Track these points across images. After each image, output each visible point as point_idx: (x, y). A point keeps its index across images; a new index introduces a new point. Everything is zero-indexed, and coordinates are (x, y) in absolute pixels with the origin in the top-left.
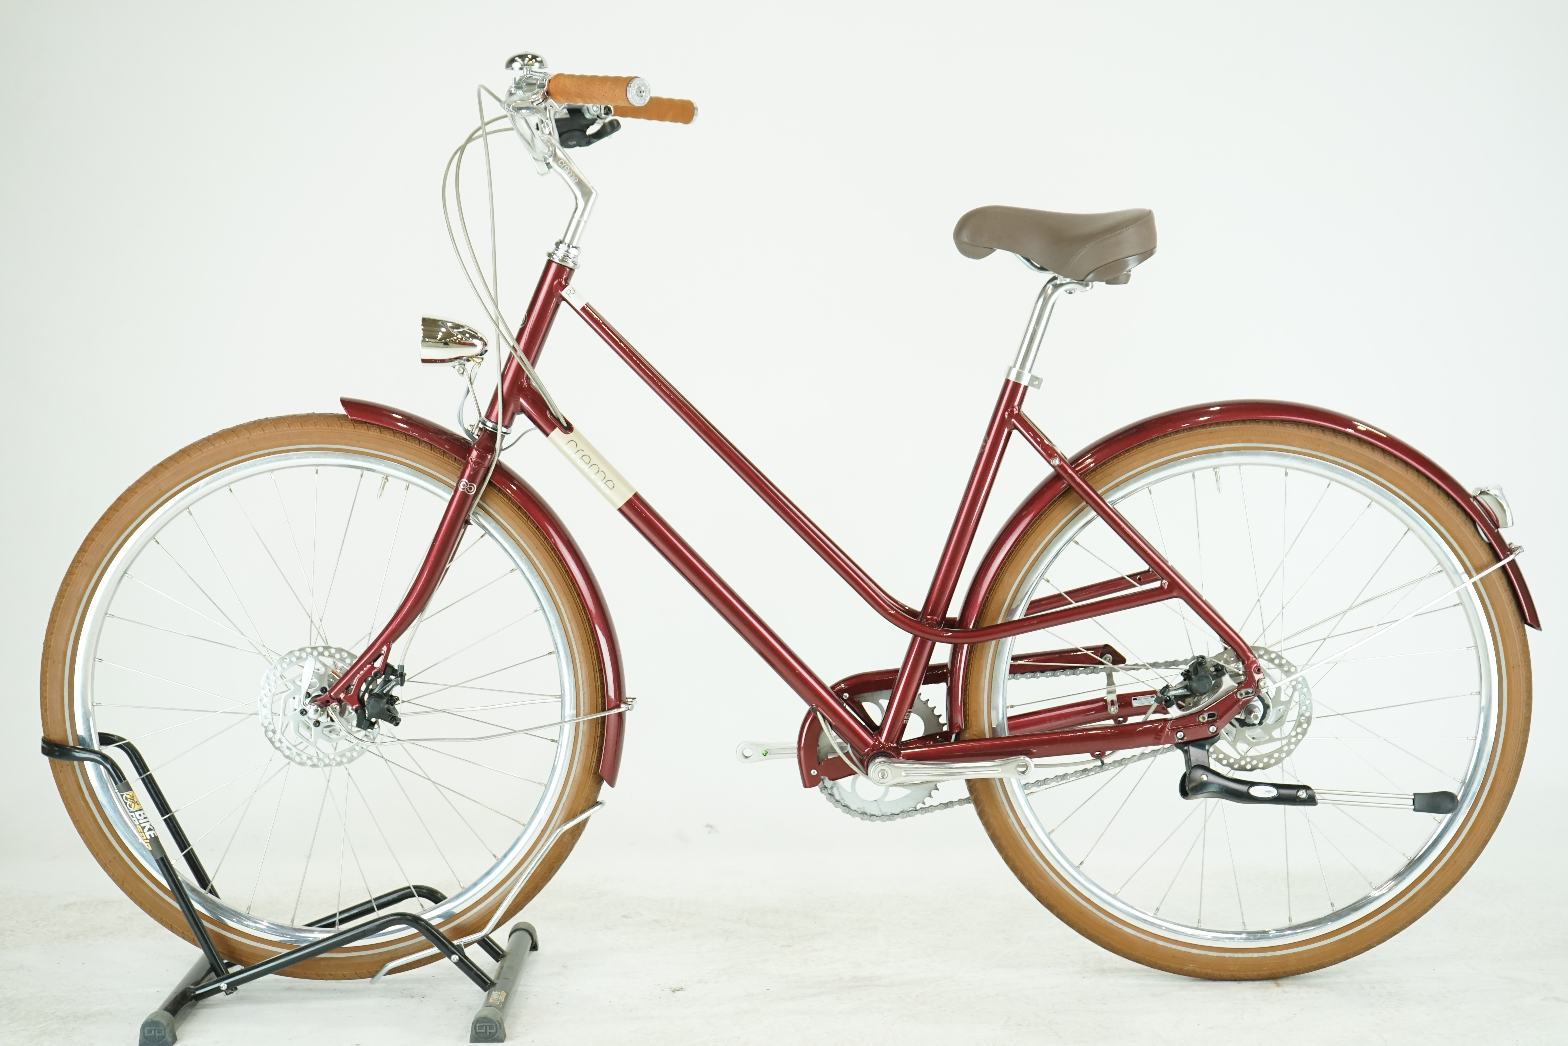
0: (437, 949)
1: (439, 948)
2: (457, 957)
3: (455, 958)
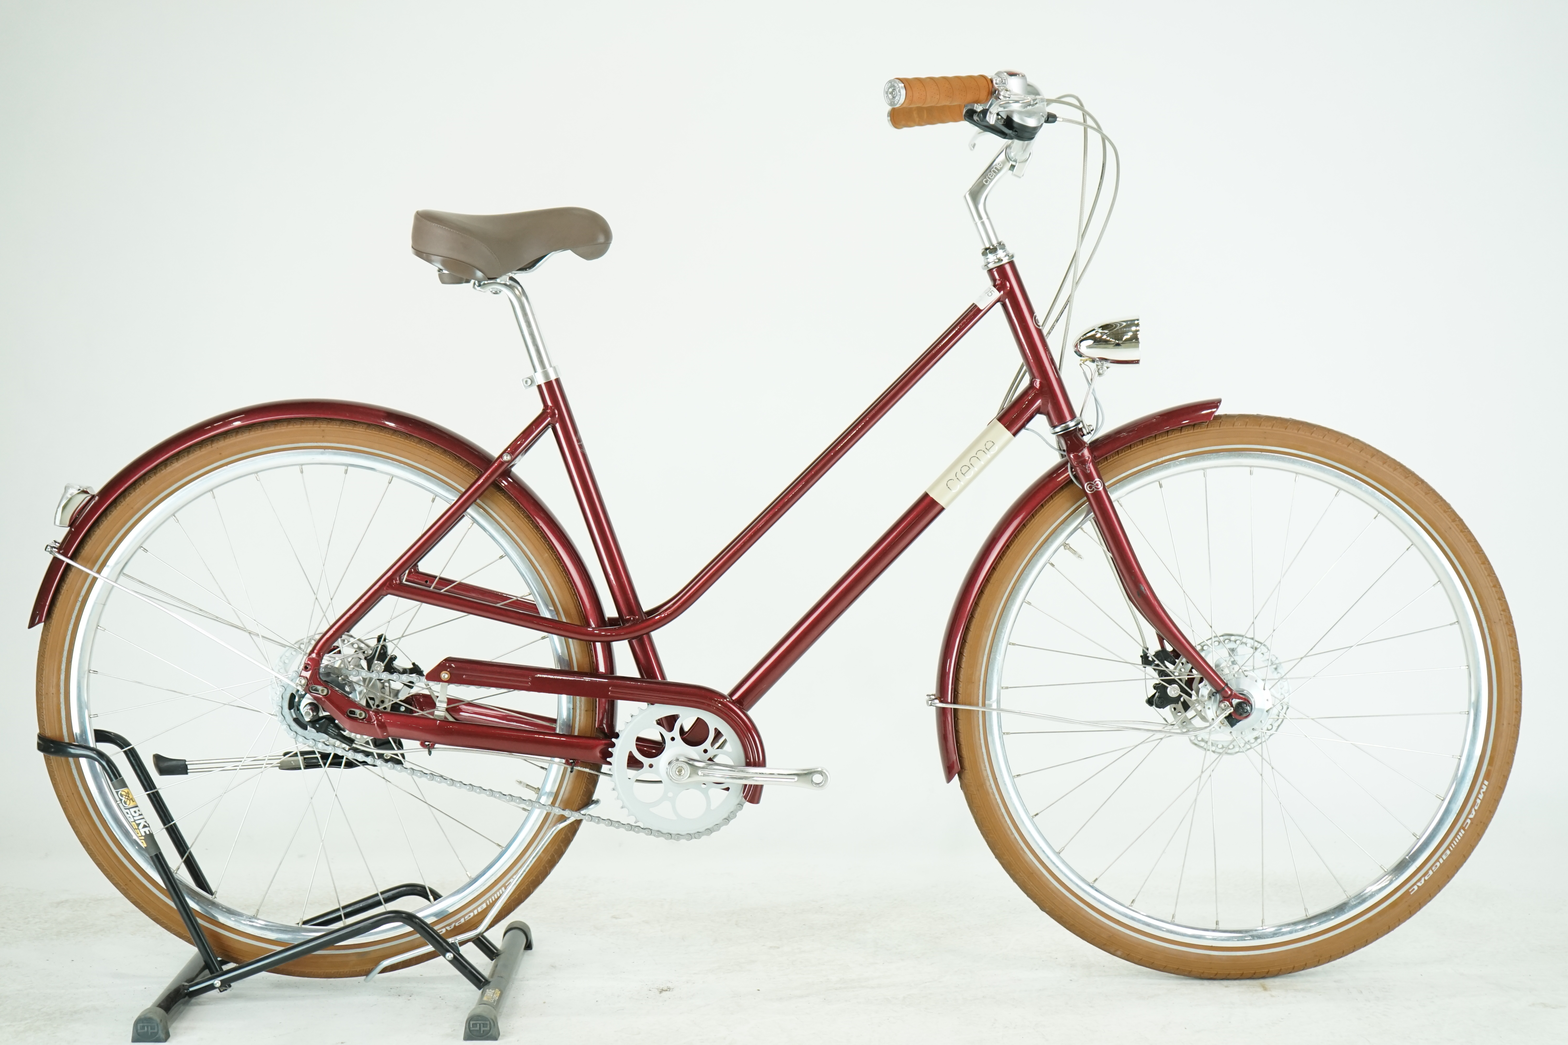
0: (431, 946)
1: (434, 946)
2: (452, 956)
3: (450, 956)
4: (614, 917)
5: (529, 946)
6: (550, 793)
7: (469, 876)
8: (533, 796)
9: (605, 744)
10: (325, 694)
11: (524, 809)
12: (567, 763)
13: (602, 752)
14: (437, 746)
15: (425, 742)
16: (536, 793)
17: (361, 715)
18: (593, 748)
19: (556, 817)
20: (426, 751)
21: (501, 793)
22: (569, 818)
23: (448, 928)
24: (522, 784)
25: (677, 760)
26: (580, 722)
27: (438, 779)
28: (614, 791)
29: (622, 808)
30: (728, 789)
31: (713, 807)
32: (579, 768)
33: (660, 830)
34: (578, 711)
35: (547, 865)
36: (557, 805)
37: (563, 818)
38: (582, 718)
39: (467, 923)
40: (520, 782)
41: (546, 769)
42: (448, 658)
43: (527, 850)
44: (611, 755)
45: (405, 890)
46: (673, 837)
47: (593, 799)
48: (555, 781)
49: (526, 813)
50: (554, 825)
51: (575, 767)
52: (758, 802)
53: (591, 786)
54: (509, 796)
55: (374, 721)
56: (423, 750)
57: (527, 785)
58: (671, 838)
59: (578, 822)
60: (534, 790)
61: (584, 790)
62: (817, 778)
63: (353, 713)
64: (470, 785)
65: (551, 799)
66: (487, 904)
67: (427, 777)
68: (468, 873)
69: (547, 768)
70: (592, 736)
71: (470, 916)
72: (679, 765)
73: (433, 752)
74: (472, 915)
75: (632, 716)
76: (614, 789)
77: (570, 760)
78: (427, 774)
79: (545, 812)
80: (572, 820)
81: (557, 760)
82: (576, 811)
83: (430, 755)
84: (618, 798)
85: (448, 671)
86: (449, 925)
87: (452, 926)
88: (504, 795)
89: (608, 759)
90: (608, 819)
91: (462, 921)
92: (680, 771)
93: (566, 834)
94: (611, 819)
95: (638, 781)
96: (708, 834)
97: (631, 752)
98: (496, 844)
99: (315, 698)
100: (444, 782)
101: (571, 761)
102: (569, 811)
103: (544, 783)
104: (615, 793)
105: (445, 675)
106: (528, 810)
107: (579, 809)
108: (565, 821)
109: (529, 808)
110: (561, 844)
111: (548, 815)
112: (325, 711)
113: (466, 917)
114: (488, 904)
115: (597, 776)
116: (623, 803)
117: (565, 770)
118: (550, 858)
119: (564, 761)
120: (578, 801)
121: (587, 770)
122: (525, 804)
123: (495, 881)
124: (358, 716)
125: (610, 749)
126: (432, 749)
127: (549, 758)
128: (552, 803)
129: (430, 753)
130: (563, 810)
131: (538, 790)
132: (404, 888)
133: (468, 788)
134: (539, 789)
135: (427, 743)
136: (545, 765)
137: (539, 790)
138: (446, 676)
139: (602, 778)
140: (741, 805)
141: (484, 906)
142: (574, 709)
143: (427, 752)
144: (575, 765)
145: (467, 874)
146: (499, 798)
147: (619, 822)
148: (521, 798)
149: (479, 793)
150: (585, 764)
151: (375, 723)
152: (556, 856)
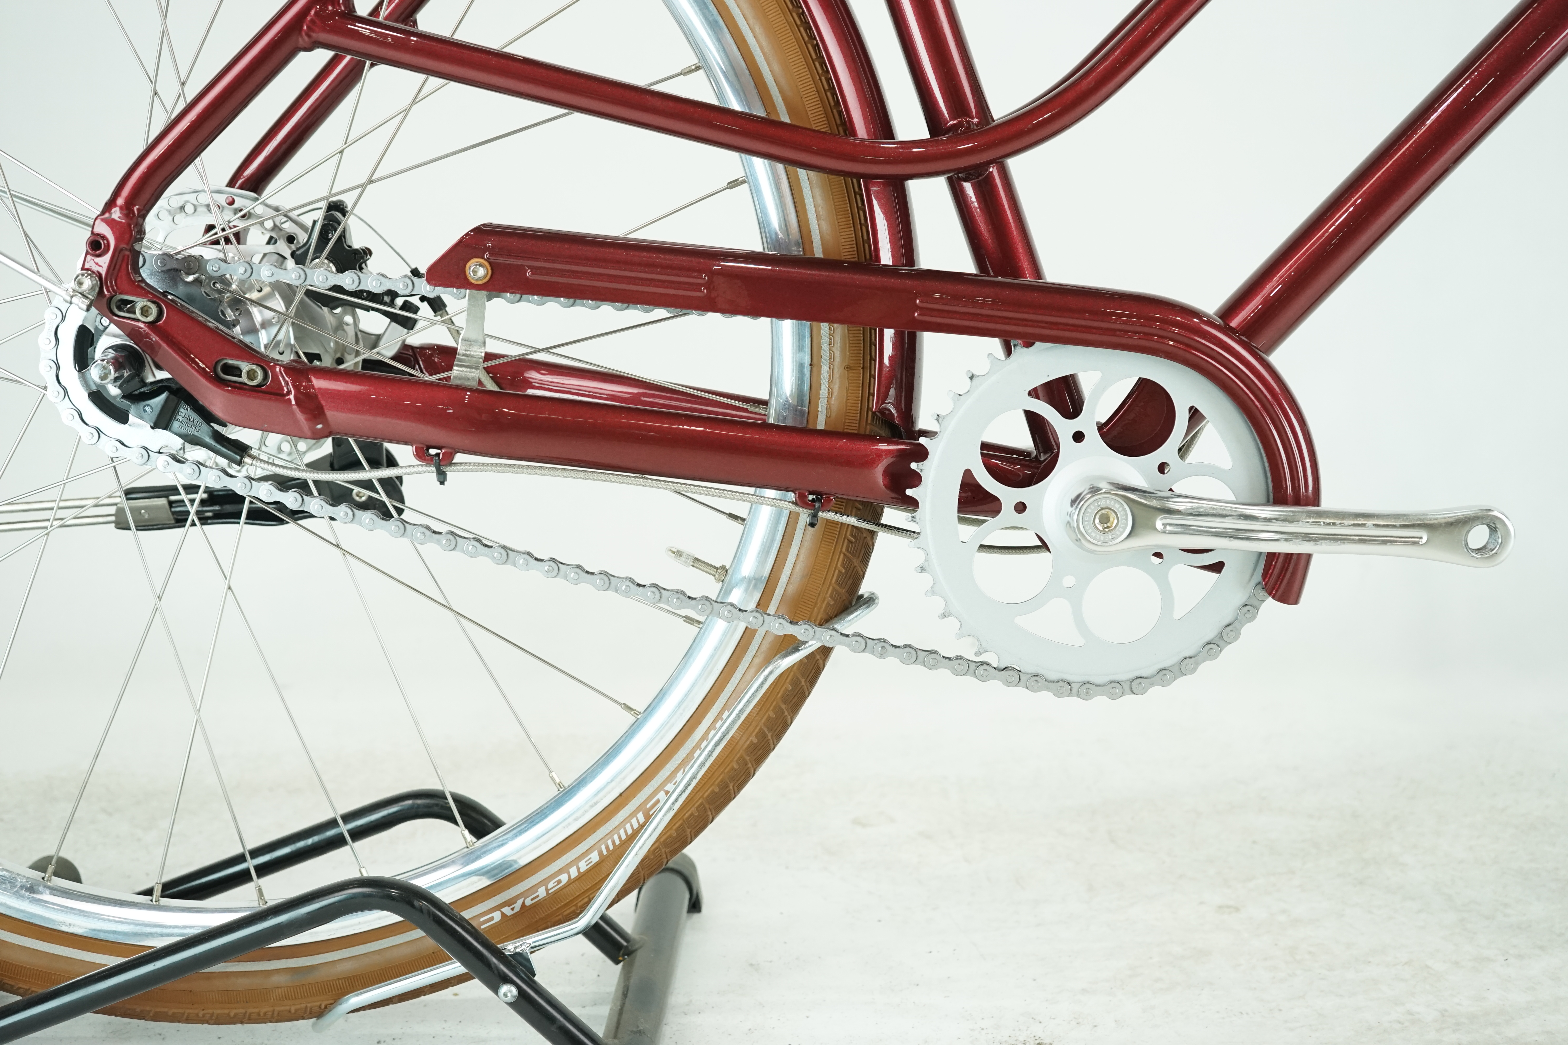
0: (458, 964)
1: (464, 963)
2: (514, 990)
3: (508, 991)
4: (857, 822)
5: (695, 906)
6: (752, 581)
7: (558, 781)
8: (709, 586)
9: (901, 454)
10: (150, 319)
11: (688, 620)
12: (801, 501)
13: (888, 473)
14: (459, 458)
15: (428, 448)
16: (718, 580)
17: (251, 375)
18: (869, 462)
19: (769, 639)
20: (431, 474)
21: (631, 580)
22: (806, 643)
23: (507, 911)
24: (683, 559)
25: (1095, 490)
26: (829, 398)
27: (470, 546)
28: (923, 574)
29: (944, 616)
30: (1217, 567)
31: (1178, 614)
32: (831, 516)
33: (1041, 672)
34: (825, 370)
35: (748, 758)
36: (772, 609)
37: (790, 644)
38: (836, 387)
39: (553, 897)
40: (678, 554)
41: (743, 520)
42: (483, 225)
43: (699, 722)
44: (915, 479)
45: (411, 807)
46: (1075, 690)
47: (860, 593)
48: (765, 551)
49: (694, 630)
50: (768, 661)
51: (820, 514)
52: (1296, 602)
53: (856, 562)
54: (654, 589)
55: (289, 392)
56: (425, 468)
57: (697, 560)
58: (1070, 694)
59: (825, 652)
60: (713, 571)
61: (840, 572)
62: (1478, 535)
63: (237, 371)
64: (553, 560)
65: (757, 596)
66: (600, 853)
67: (438, 542)
68: (553, 774)
69: (744, 516)
70: (862, 432)
71: (559, 882)
72: (1103, 503)
73: (452, 474)
74: (564, 878)
75: (971, 378)
76: (923, 569)
77: (810, 493)
78: (440, 533)
79: (742, 627)
80: (813, 645)
81: (771, 493)
82: (821, 625)
83: (442, 483)
84: (933, 591)
85: (487, 260)
86: (509, 903)
87: (518, 906)
88: (639, 585)
89: (909, 492)
90: (906, 646)
91: (542, 892)
92: (1105, 519)
93: (796, 683)
94: (915, 645)
95: (983, 547)
96: (1165, 683)
97: (968, 473)
98: (620, 704)
99: (133, 333)
100: (486, 555)
101: (811, 497)
102: (806, 626)
103: (738, 556)
104: (926, 579)
105: (477, 270)
106: (699, 622)
107: (827, 620)
108: (796, 649)
109: (702, 619)
110: (784, 707)
111: (748, 635)
112: (159, 367)
113: (550, 885)
114: (605, 853)
115: (873, 534)
116: (947, 604)
117: (793, 518)
118: (755, 741)
119: (791, 496)
120: (826, 601)
121: (852, 521)
122: (693, 608)
123: (621, 795)
124: (244, 379)
125: (913, 466)
126: (446, 466)
127: (751, 490)
128: (758, 604)
129: (442, 478)
130: (791, 622)
131: (722, 572)
132: (410, 802)
133: (546, 568)
134: (723, 567)
135: (433, 451)
136: (739, 510)
137: (727, 571)
138: (481, 272)
139: (883, 539)
140: (1249, 608)
141: (595, 857)
142: (814, 365)
143: (434, 475)
144: (823, 508)
145: (552, 778)
146: (627, 594)
147: (935, 652)
148: (682, 592)
149: (577, 582)
150: (845, 507)
151: (292, 397)
152: (769, 735)
